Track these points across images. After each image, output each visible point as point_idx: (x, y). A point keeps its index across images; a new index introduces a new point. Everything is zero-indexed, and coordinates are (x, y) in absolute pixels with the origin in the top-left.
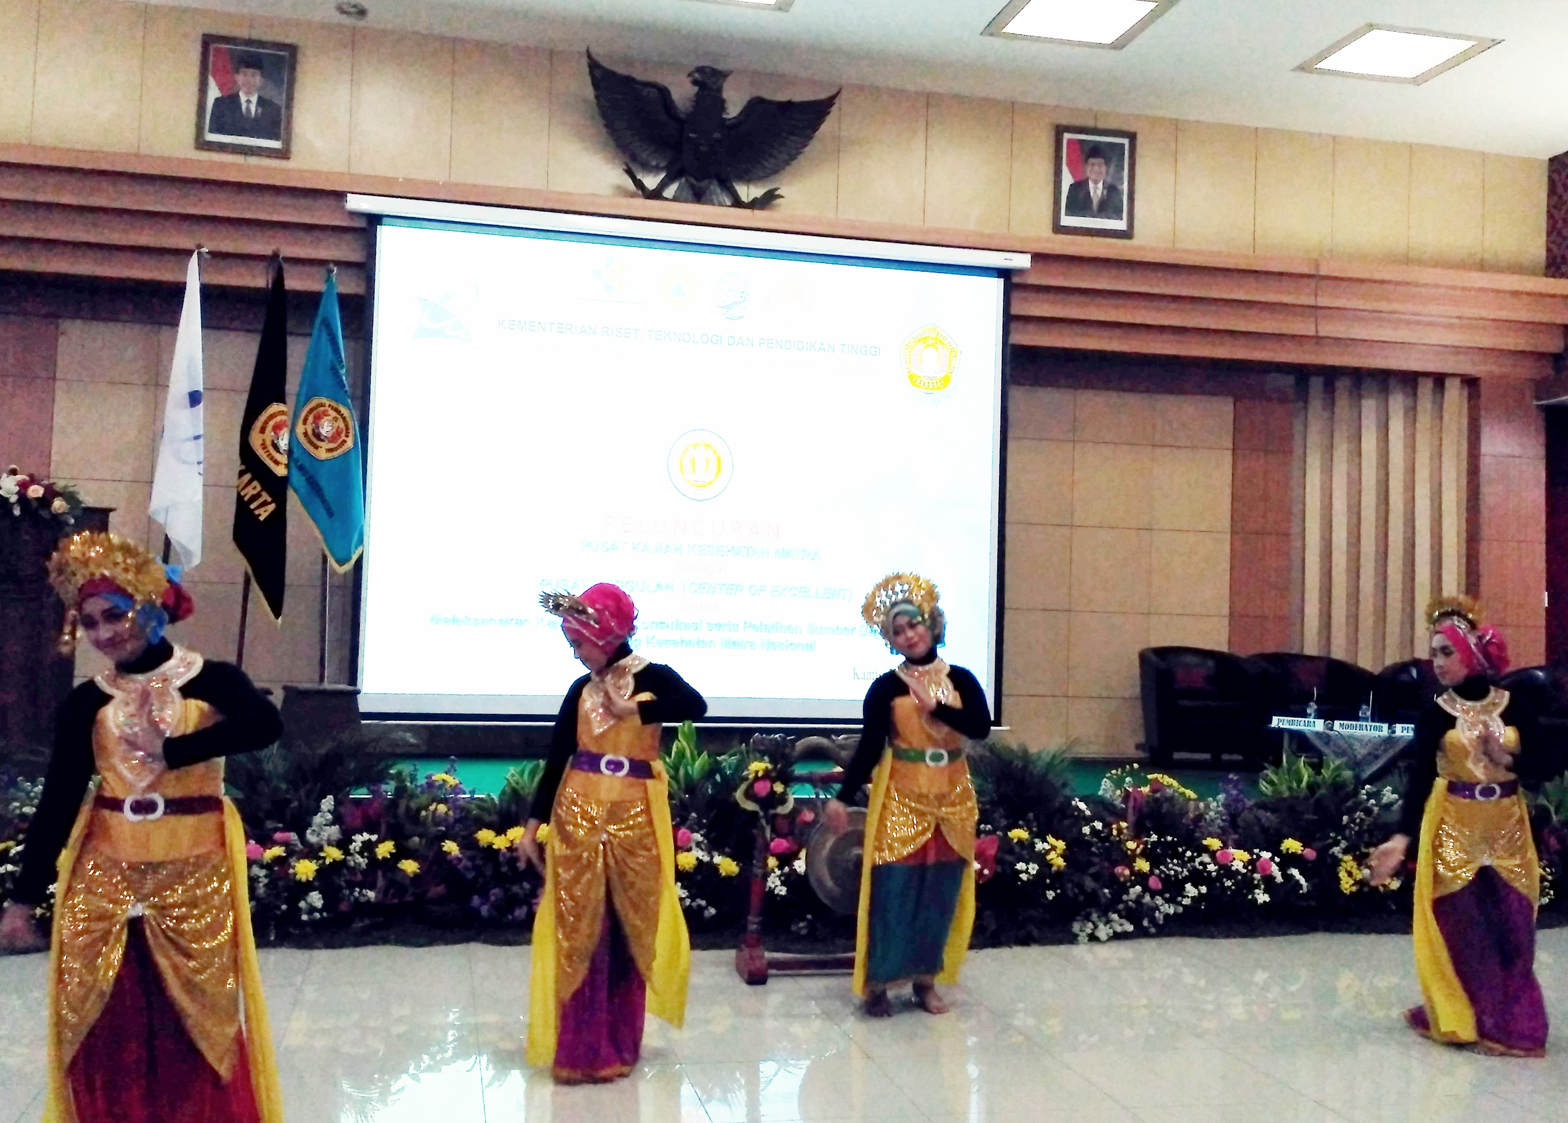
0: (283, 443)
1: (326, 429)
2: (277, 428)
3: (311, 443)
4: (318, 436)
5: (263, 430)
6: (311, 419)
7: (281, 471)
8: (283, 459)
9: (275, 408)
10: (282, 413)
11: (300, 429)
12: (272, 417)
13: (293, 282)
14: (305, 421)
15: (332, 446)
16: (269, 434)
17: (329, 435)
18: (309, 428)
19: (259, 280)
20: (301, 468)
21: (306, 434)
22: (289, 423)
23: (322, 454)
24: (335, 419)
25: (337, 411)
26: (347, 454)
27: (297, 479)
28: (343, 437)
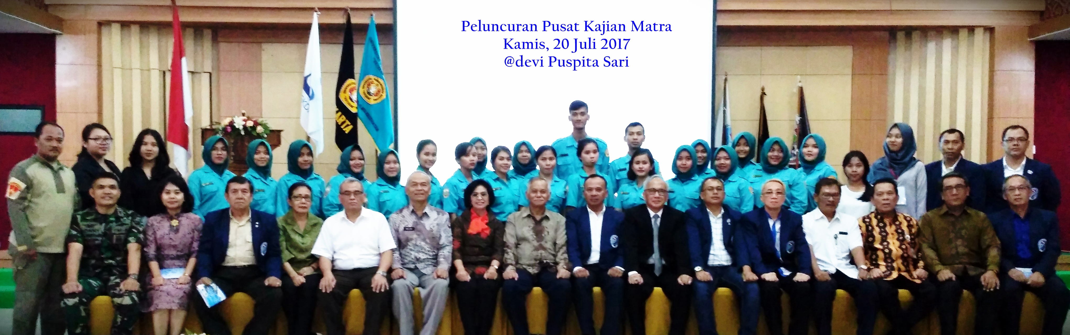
0: (354, 97)
1: (373, 90)
2: (351, 91)
3: (367, 97)
4: (369, 93)
5: (345, 92)
6: (366, 86)
7: (354, 110)
8: (355, 105)
9: (350, 81)
10: (354, 83)
11: (361, 91)
12: (349, 85)
13: (355, 20)
14: (363, 88)
15: (376, 98)
16: (348, 93)
17: (375, 93)
18: (366, 89)
19: (340, 20)
20: (363, 109)
21: (364, 93)
22: (357, 88)
23: (372, 102)
24: (377, 85)
25: (377, 81)
26: (383, 101)
27: (361, 114)
28: (381, 93)
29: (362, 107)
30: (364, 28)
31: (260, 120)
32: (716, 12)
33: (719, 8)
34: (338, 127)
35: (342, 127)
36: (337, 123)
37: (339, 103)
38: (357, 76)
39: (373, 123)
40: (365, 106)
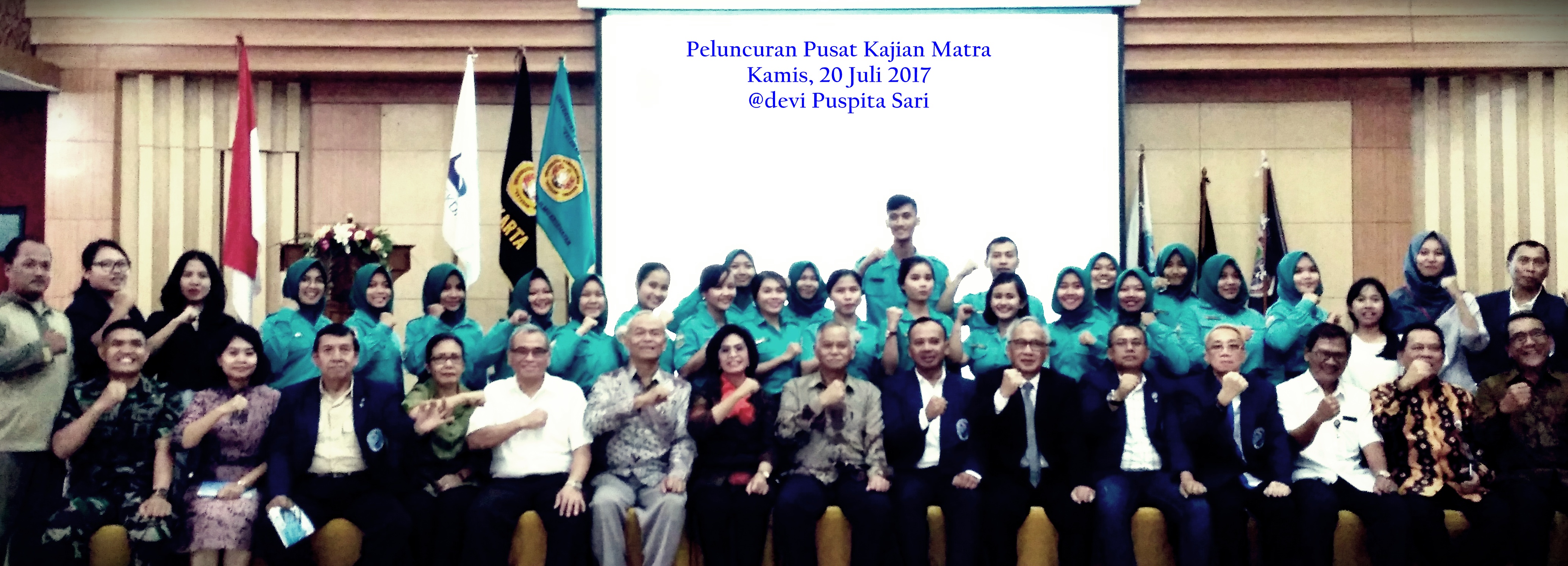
0: (532, 190)
1: (563, 178)
2: (527, 180)
3: (551, 190)
4: (556, 184)
5: (516, 182)
6: (551, 171)
7: (530, 212)
8: (533, 202)
9: (524, 164)
10: (531, 169)
11: (543, 180)
12: (522, 172)
13: (534, 66)
14: (547, 174)
15: (567, 191)
16: (522, 185)
17: (565, 183)
18: (550, 178)
19: (510, 66)
20: (545, 210)
21: (548, 183)
23: (560, 198)
24: (569, 171)
25: (569, 164)
26: (578, 196)
27: (543, 218)
28: (575, 184)
29: (543, 206)
30: (547, 80)
31: (376, 230)
32: (1124, 48)
33: (1128, 41)
34: (505, 240)
35: (511, 239)
36: (503, 233)
37: (506, 200)
38: (536, 156)
39: (562, 232)
40: (548, 205)
